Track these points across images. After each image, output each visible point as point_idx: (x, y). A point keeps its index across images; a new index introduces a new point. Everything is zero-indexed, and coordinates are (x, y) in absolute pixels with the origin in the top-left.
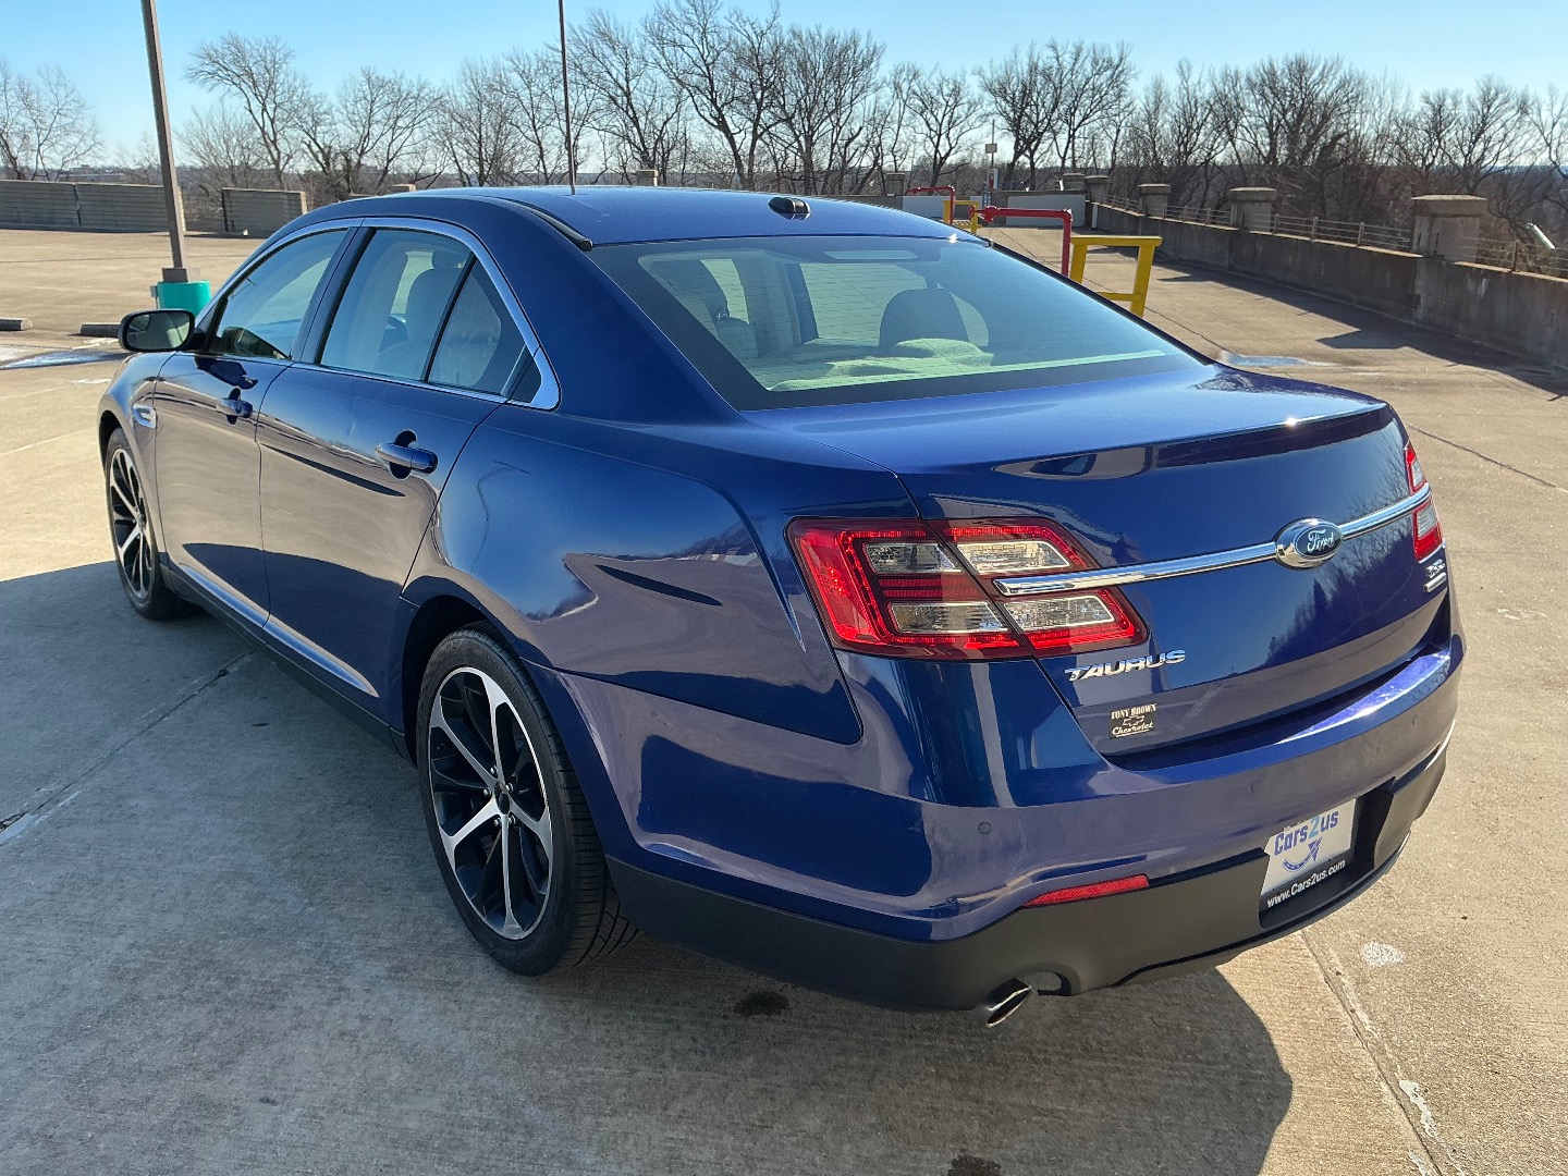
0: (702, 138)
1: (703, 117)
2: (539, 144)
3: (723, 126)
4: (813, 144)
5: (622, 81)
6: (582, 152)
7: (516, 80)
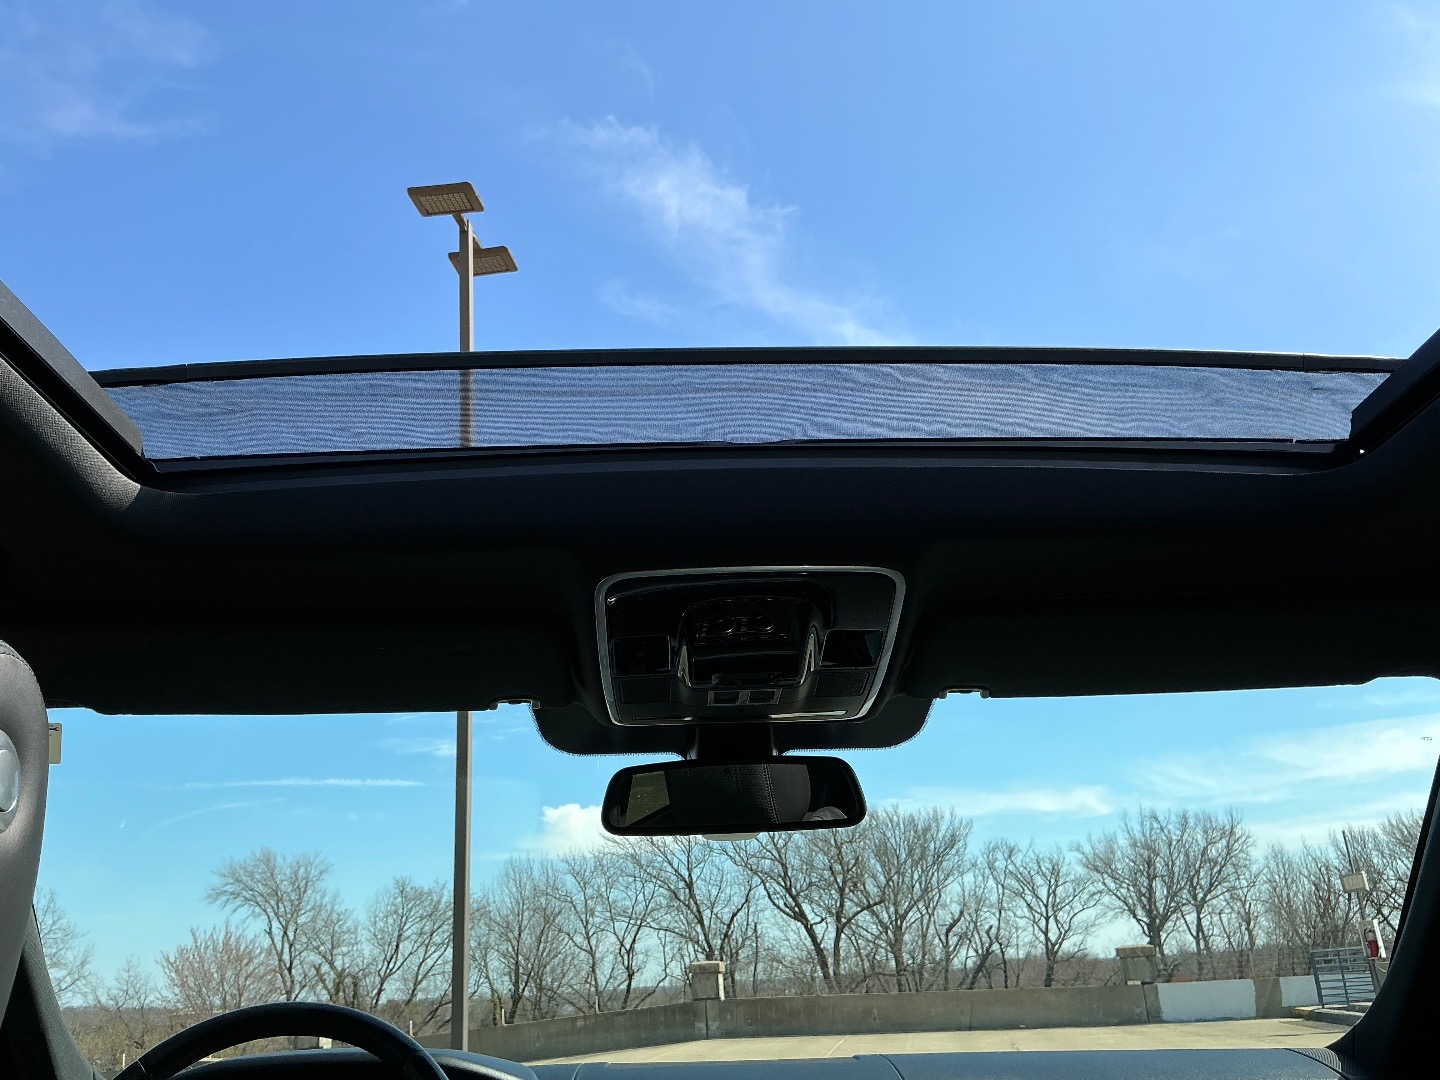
0: (774, 933)
1: (778, 907)
2: (591, 953)
3: (800, 916)
4: (903, 934)
5: (685, 873)
6: (637, 960)
7: (570, 880)
